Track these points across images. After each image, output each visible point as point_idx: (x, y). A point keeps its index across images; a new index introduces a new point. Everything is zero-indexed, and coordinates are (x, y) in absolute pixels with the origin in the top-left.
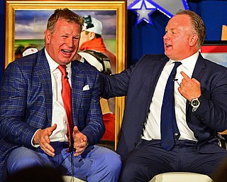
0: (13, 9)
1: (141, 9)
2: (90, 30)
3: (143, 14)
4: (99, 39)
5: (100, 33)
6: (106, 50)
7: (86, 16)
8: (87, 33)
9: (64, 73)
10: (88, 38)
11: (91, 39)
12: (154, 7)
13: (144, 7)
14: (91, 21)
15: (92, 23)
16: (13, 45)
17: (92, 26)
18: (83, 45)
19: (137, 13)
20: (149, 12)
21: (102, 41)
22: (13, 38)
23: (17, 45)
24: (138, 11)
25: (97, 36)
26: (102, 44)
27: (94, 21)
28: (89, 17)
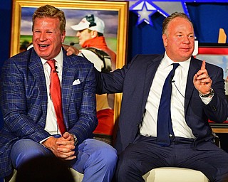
0: (20, 6)
1: (142, 10)
2: (92, 28)
3: (144, 15)
4: (101, 38)
5: (102, 32)
6: (107, 48)
7: (89, 15)
8: (90, 31)
9: (53, 67)
10: (91, 36)
11: (93, 37)
12: (154, 9)
13: (144, 9)
14: (94, 20)
15: (95, 22)
16: (18, 40)
17: (95, 25)
18: (86, 42)
19: (137, 14)
20: (150, 13)
21: (104, 39)
22: (19, 33)
23: (22, 40)
24: (139, 13)
25: (100, 34)
26: (104, 42)
27: (97, 20)
28: (92, 16)
